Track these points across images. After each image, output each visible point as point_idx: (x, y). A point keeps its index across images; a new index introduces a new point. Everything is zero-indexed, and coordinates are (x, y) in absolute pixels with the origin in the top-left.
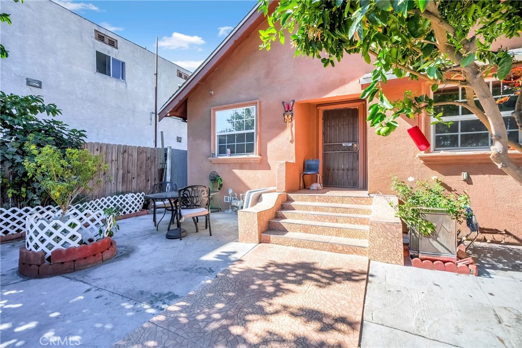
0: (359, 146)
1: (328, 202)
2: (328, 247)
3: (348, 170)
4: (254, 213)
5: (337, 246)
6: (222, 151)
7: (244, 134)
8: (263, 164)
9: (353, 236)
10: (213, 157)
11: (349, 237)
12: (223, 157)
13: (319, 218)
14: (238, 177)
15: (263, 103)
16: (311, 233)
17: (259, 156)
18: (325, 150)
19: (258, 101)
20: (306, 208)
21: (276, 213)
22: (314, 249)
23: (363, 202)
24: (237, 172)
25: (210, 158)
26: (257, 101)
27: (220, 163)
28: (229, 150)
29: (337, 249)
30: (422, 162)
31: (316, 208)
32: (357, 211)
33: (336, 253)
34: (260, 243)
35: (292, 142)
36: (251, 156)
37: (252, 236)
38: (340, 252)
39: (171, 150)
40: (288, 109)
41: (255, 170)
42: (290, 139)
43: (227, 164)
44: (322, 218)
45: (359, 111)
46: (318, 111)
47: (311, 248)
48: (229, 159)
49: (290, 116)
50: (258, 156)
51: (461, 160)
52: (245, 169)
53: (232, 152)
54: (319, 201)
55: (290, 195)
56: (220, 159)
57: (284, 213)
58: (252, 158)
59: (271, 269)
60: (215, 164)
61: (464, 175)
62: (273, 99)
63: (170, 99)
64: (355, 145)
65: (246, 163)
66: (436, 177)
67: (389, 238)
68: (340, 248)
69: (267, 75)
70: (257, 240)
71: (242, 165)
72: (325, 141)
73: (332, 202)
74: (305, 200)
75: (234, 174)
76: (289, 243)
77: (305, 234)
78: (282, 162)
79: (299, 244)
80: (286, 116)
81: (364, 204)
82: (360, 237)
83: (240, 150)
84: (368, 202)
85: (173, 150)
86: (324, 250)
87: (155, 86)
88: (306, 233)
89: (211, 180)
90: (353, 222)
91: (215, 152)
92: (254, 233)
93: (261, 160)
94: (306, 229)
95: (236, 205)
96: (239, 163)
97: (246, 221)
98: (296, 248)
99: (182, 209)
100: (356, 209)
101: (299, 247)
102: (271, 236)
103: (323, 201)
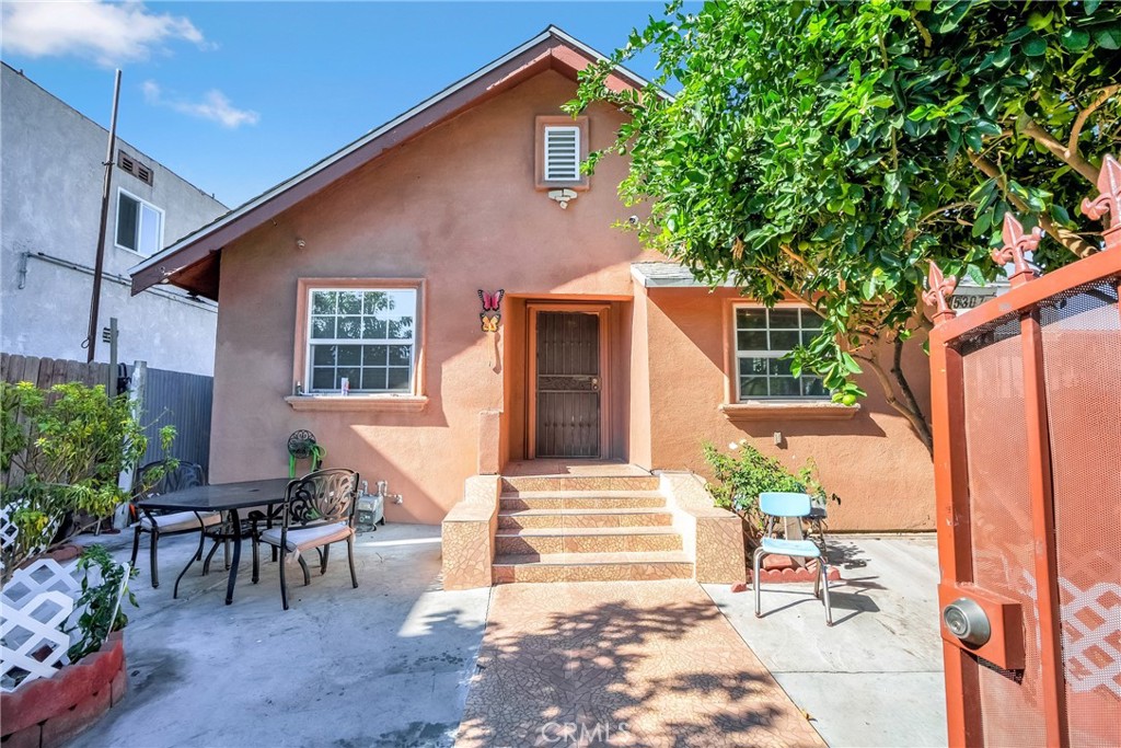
0: (603, 382)
1: (583, 489)
2: (629, 572)
3: (581, 425)
4: (481, 523)
5: (645, 567)
6: (323, 381)
7: (384, 347)
8: (430, 413)
9: (658, 548)
10: (297, 395)
11: (652, 549)
12: (329, 397)
13: (585, 522)
14: (366, 443)
15: (434, 286)
16: (584, 550)
17: (425, 398)
18: (540, 386)
19: (424, 280)
20: (552, 502)
21: (500, 520)
22: (604, 580)
23: (643, 485)
24: (366, 431)
25: (288, 398)
26: (419, 280)
27: (316, 410)
28: (345, 381)
29: (644, 573)
30: (726, 416)
31: (570, 502)
32: (642, 502)
33: (644, 582)
34: (494, 584)
35: (496, 370)
36: (401, 395)
37: (476, 572)
38: (650, 578)
39: (144, 372)
40: (490, 305)
41: (412, 425)
42: (494, 365)
43: (340, 411)
44: (592, 519)
45: (602, 320)
46: (528, 312)
47: (598, 579)
48: (346, 401)
49: (494, 320)
50: (420, 397)
51: (774, 414)
52: (386, 425)
53: (353, 386)
54: (567, 487)
55: (508, 479)
56: (320, 401)
57: (516, 517)
58: (408, 401)
59: (569, 626)
60: (302, 411)
61: (777, 437)
62: (459, 282)
63: (179, 241)
64: (595, 381)
65: (389, 412)
66: (744, 441)
67: (726, 542)
68: (650, 570)
69: (446, 230)
70: (489, 578)
71: (378, 416)
72: (541, 371)
73: (591, 488)
74: (539, 488)
75: (357, 435)
76: (553, 574)
77: (572, 554)
78: (492, 413)
79: (575, 574)
80: (485, 319)
81: (645, 489)
82: (668, 548)
83: (374, 382)
84: (651, 485)
85: (150, 371)
86: (622, 578)
87: (103, 194)
88: (573, 551)
89: (291, 452)
90: (645, 522)
91: (303, 384)
92: (480, 567)
93: (427, 406)
94: (573, 544)
95: (368, 507)
96: (370, 411)
97: (461, 542)
98: (570, 583)
99: (290, 529)
100: (641, 499)
101: (575, 580)
102: (517, 566)
103: (575, 488)
